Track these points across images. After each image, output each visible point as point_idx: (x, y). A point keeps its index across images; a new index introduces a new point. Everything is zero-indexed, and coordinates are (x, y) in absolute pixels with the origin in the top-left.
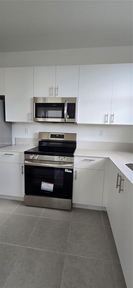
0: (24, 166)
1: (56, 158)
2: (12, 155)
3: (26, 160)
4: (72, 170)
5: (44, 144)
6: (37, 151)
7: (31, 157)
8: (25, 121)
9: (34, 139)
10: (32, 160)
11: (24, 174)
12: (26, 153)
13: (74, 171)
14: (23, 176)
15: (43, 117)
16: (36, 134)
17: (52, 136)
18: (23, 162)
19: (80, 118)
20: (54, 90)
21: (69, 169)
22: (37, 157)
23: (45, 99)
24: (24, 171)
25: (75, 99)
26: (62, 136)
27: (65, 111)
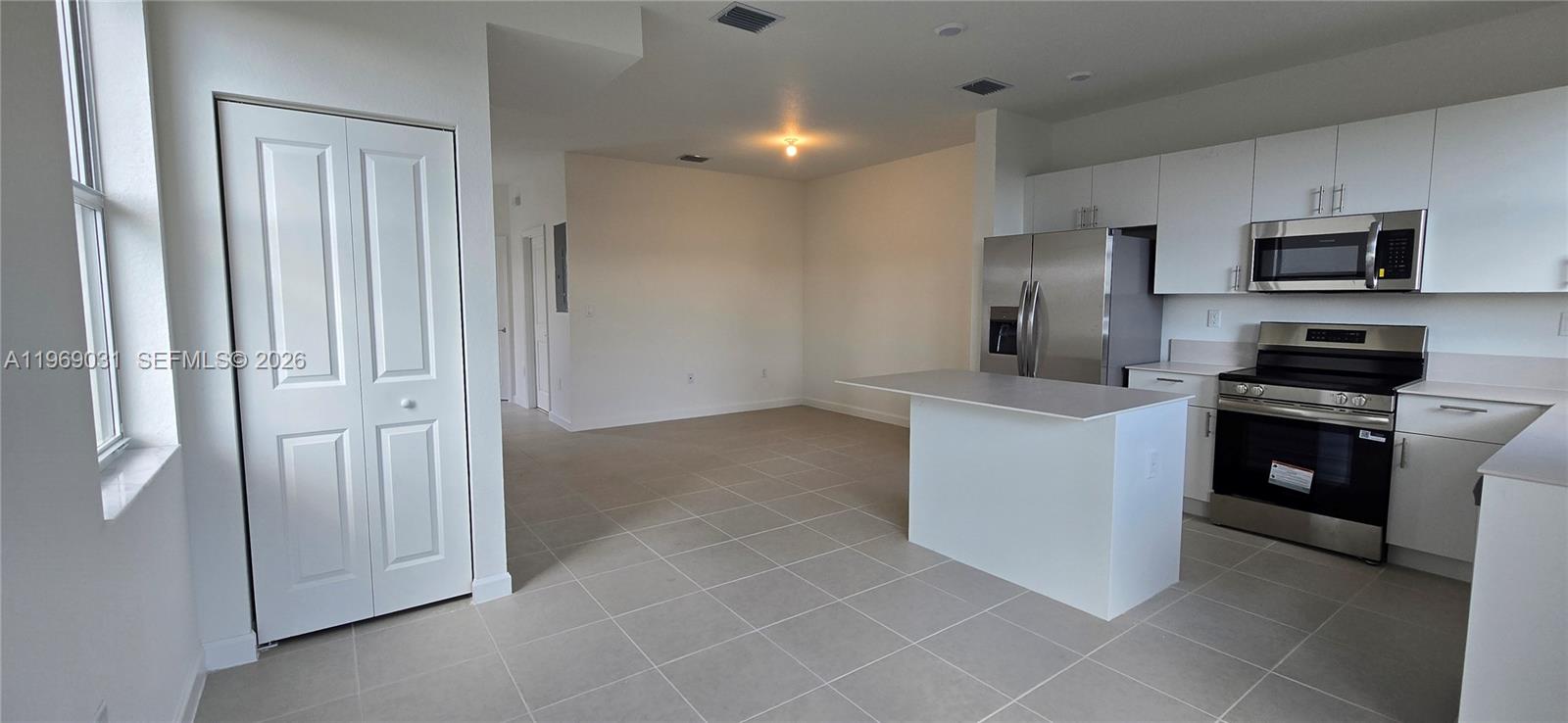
0: (1213, 413)
1: (1328, 396)
2: (1181, 381)
3: (1222, 395)
4: (1389, 434)
6: (1254, 373)
7: (1242, 388)
8: (1220, 290)
9: (1240, 346)
10: (1243, 397)
11: (1212, 435)
12: (1222, 377)
13: (1398, 438)
14: (1209, 444)
16: (1245, 329)
17: (1314, 334)
18: (1211, 402)
19: (1432, 272)
20: (1327, 195)
21: (1374, 432)
22: (1258, 389)
24: (1213, 427)
25: (1416, 214)
26: (1358, 335)
27: (1371, 255)
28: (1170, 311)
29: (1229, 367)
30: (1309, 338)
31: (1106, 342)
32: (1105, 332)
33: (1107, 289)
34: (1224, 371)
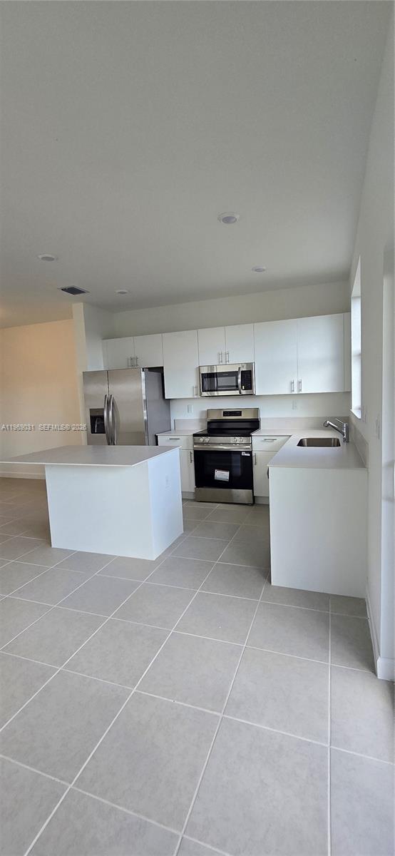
0: (193, 452)
1: (232, 439)
2: (180, 439)
3: (195, 444)
4: (251, 453)
5: (214, 426)
6: (206, 432)
7: (202, 439)
8: (191, 397)
9: (201, 420)
10: (203, 444)
11: (193, 462)
12: (195, 435)
13: (253, 454)
14: (192, 466)
15: (208, 391)
16: (202, 412)
17: (226, 414)
18: (191, 448)
19: (258, 388)
20: (224, 356)
21: (246, 452)
22: (207, 439)
23: (212, 367)
24: (193, 459)
25: (250, 365)
26: (239, 413)
27: (239, 381)
28: (173, 406)
29: (198, 430)
30: (224, 416)
31: (146, 422)
32: (145, 418)
33: (144, 397)
34: (195, 433)
